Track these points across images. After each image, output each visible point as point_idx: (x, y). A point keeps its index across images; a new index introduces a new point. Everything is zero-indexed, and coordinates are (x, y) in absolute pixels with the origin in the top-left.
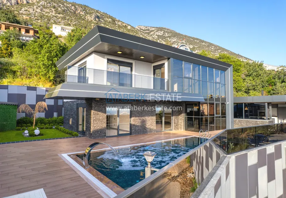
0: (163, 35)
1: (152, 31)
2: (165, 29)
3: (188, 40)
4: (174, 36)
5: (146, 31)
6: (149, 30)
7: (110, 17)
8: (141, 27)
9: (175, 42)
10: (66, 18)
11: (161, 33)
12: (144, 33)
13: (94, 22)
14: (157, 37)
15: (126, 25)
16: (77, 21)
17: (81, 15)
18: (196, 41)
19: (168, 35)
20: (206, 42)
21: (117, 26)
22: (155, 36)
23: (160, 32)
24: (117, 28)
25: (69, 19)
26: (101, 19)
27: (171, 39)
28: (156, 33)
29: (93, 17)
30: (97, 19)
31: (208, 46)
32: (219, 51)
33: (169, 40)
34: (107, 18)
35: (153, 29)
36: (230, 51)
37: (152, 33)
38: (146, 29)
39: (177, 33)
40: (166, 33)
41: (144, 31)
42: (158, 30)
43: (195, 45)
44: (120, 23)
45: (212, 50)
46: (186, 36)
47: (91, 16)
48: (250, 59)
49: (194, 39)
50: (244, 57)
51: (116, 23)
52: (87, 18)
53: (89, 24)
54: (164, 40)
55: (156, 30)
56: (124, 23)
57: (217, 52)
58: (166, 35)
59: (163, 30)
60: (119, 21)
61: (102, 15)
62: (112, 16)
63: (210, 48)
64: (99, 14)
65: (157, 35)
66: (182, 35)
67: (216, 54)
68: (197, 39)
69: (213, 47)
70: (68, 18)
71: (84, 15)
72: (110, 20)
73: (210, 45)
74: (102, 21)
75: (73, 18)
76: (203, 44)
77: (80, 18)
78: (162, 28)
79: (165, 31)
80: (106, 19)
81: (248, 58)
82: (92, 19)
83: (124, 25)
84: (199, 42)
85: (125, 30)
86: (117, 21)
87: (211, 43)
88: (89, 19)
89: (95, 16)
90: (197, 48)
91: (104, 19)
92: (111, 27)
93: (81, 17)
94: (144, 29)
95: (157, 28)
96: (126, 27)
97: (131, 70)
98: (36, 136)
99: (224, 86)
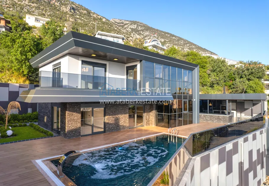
0: (137, 28)
1: (126, 24)
2: (138, 22)
3: (160, 34)
4: (147, 30)
5: (120, 24)
6: (123, 23)
7: (85, 9)
8: (116, 20)
9: (147, 35)
10: (40, 7)
11: (134, 27)
12: (118, 26)
13: (70, 13)
14: (131, 30)
15: (101, 18)
16: (52, 11)
17: (56, 6)
18: (167, 35)
19: (141, 29)
20: (175, 36)
21: (92, 18)
22: (129, 29)
23: (134, 25)
24: (92, 20)
25: (43, 9)
26: (76, 11)
27: (144, 33)
28: (130, 26)
29: (68, 8)
30: (72, 11)
31: (178, 40)
32: (187, 45)
33: (142, 33)
34: (83, 9)
35: (127, 22)
36: (198, 46)
37: (126, 26)
38: (120, 22)
39: (149, 27)
40: (139, 27)
41: (118, 23)
42: (132, 24)
43: (166, 39)
44: (95, 16)
45: (181, 43)
46: (157, 30)
47: (66, 8)
48: (215, 53)
49: (165, 33)
50: (210, 52)
51: (91, 15)
52: (62, 9)
53: (64, 15)
54: (138, 33)
55: (130, 23)
56: (99, 15)
57: (186, 46)
58: (140, 28)
59: (137, 24)
60: (94, 13)
61: (77, 7)
62: (87, 9)
63: (180, 42)
64: (75, 6)
65: (130, 28)
66: (154, 29)
67: (184, 48)
68: (168, 33)
69: (183, 41)
70: (42, 7)
71: (59, 6)
72: (85, 12)
73: (180, 39)
74: (78, 12)
75: (48, 9)
76: (174, 38)
77: (55, 9)
78: (135, 21)
79: (138, 25)
80: (81, 10)
81: (213, 53)
82: (67, 10)
83: (99, 17)
84: (169, 36)
85: (100, 22)
86: (92, 13)
87: (181, 38)
88: (64, 10)
89: (70, 8)
90: (168, 41)
91: (80, 11)
92: (86, 19)
93: (56, 7)
94: (118, 22)
95: (130, 21)
96: (101, 19)
97: (105, 71)
98: (8, 136)
99: (191, 85)
